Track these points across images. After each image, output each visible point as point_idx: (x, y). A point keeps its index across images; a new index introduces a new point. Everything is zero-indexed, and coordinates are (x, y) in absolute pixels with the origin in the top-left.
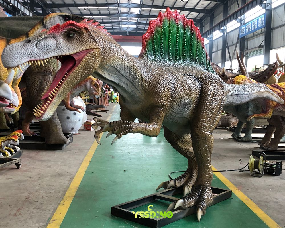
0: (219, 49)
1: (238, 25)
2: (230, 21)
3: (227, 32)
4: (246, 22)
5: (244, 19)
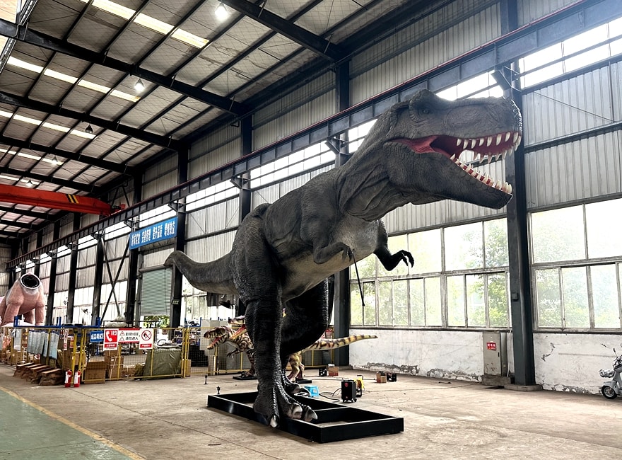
0: (88, 265)
1: (128, 229)
2: (114, 223)
3: (106, 239)
4: (140, 226)
5: (137, 223)
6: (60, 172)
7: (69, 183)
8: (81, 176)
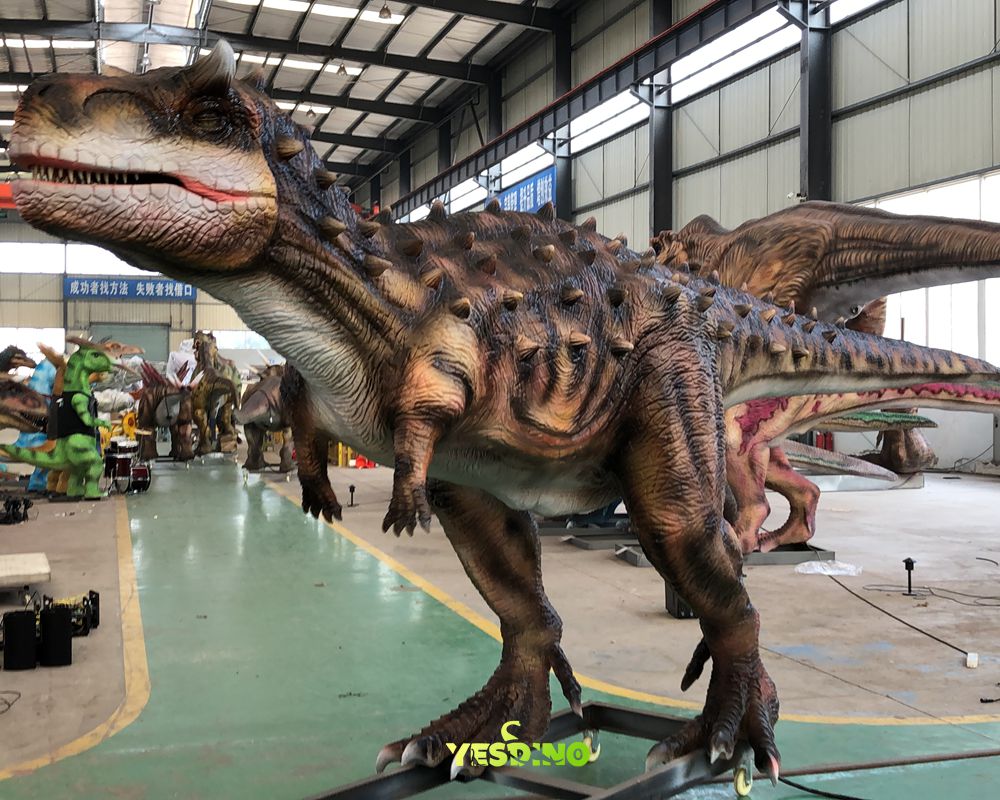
1: (483, 193)
2: (460, 181)
4: (504, 186)
6: (358, 85)
7: (379, 106)
8: (397, 90)
